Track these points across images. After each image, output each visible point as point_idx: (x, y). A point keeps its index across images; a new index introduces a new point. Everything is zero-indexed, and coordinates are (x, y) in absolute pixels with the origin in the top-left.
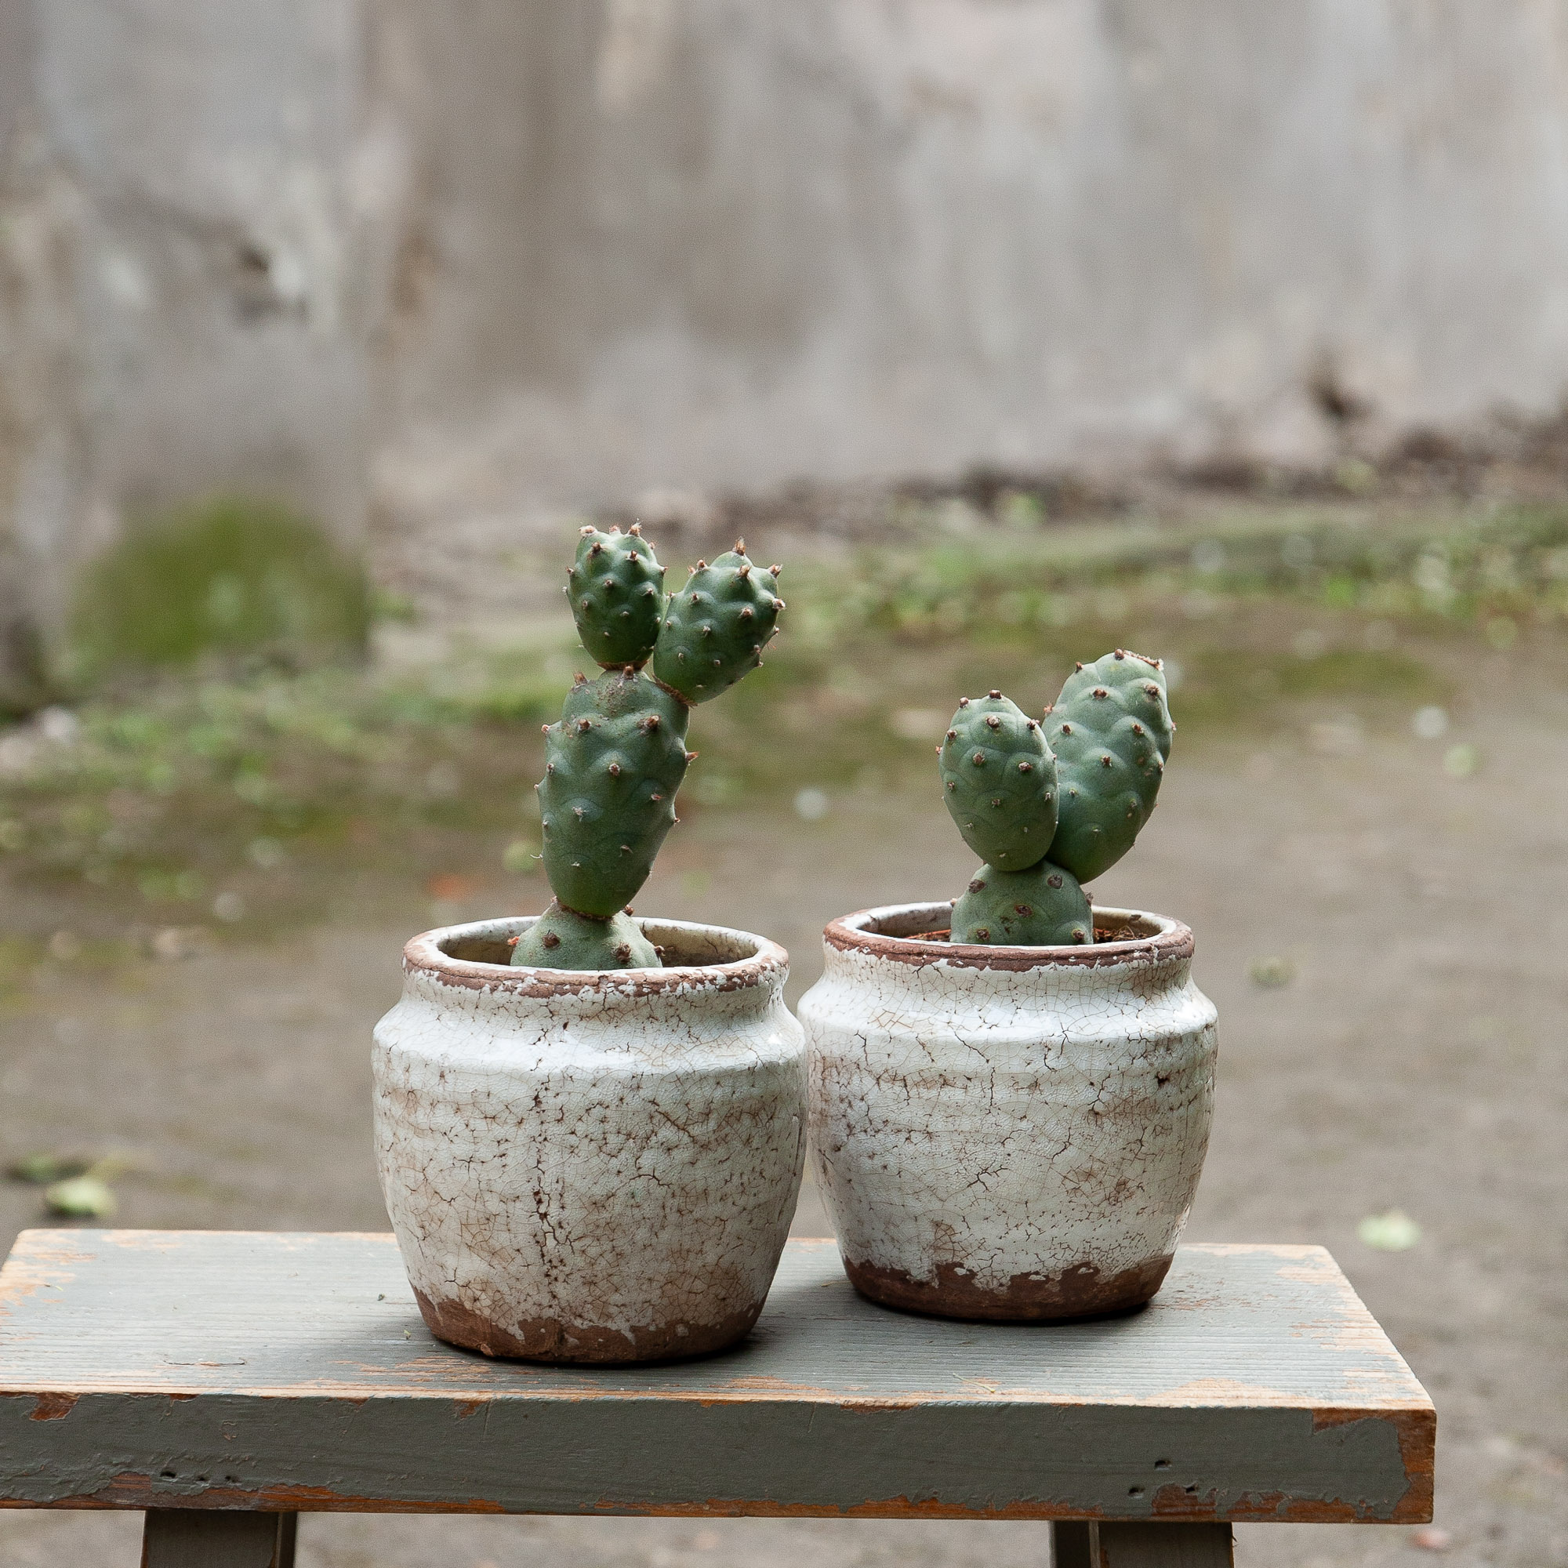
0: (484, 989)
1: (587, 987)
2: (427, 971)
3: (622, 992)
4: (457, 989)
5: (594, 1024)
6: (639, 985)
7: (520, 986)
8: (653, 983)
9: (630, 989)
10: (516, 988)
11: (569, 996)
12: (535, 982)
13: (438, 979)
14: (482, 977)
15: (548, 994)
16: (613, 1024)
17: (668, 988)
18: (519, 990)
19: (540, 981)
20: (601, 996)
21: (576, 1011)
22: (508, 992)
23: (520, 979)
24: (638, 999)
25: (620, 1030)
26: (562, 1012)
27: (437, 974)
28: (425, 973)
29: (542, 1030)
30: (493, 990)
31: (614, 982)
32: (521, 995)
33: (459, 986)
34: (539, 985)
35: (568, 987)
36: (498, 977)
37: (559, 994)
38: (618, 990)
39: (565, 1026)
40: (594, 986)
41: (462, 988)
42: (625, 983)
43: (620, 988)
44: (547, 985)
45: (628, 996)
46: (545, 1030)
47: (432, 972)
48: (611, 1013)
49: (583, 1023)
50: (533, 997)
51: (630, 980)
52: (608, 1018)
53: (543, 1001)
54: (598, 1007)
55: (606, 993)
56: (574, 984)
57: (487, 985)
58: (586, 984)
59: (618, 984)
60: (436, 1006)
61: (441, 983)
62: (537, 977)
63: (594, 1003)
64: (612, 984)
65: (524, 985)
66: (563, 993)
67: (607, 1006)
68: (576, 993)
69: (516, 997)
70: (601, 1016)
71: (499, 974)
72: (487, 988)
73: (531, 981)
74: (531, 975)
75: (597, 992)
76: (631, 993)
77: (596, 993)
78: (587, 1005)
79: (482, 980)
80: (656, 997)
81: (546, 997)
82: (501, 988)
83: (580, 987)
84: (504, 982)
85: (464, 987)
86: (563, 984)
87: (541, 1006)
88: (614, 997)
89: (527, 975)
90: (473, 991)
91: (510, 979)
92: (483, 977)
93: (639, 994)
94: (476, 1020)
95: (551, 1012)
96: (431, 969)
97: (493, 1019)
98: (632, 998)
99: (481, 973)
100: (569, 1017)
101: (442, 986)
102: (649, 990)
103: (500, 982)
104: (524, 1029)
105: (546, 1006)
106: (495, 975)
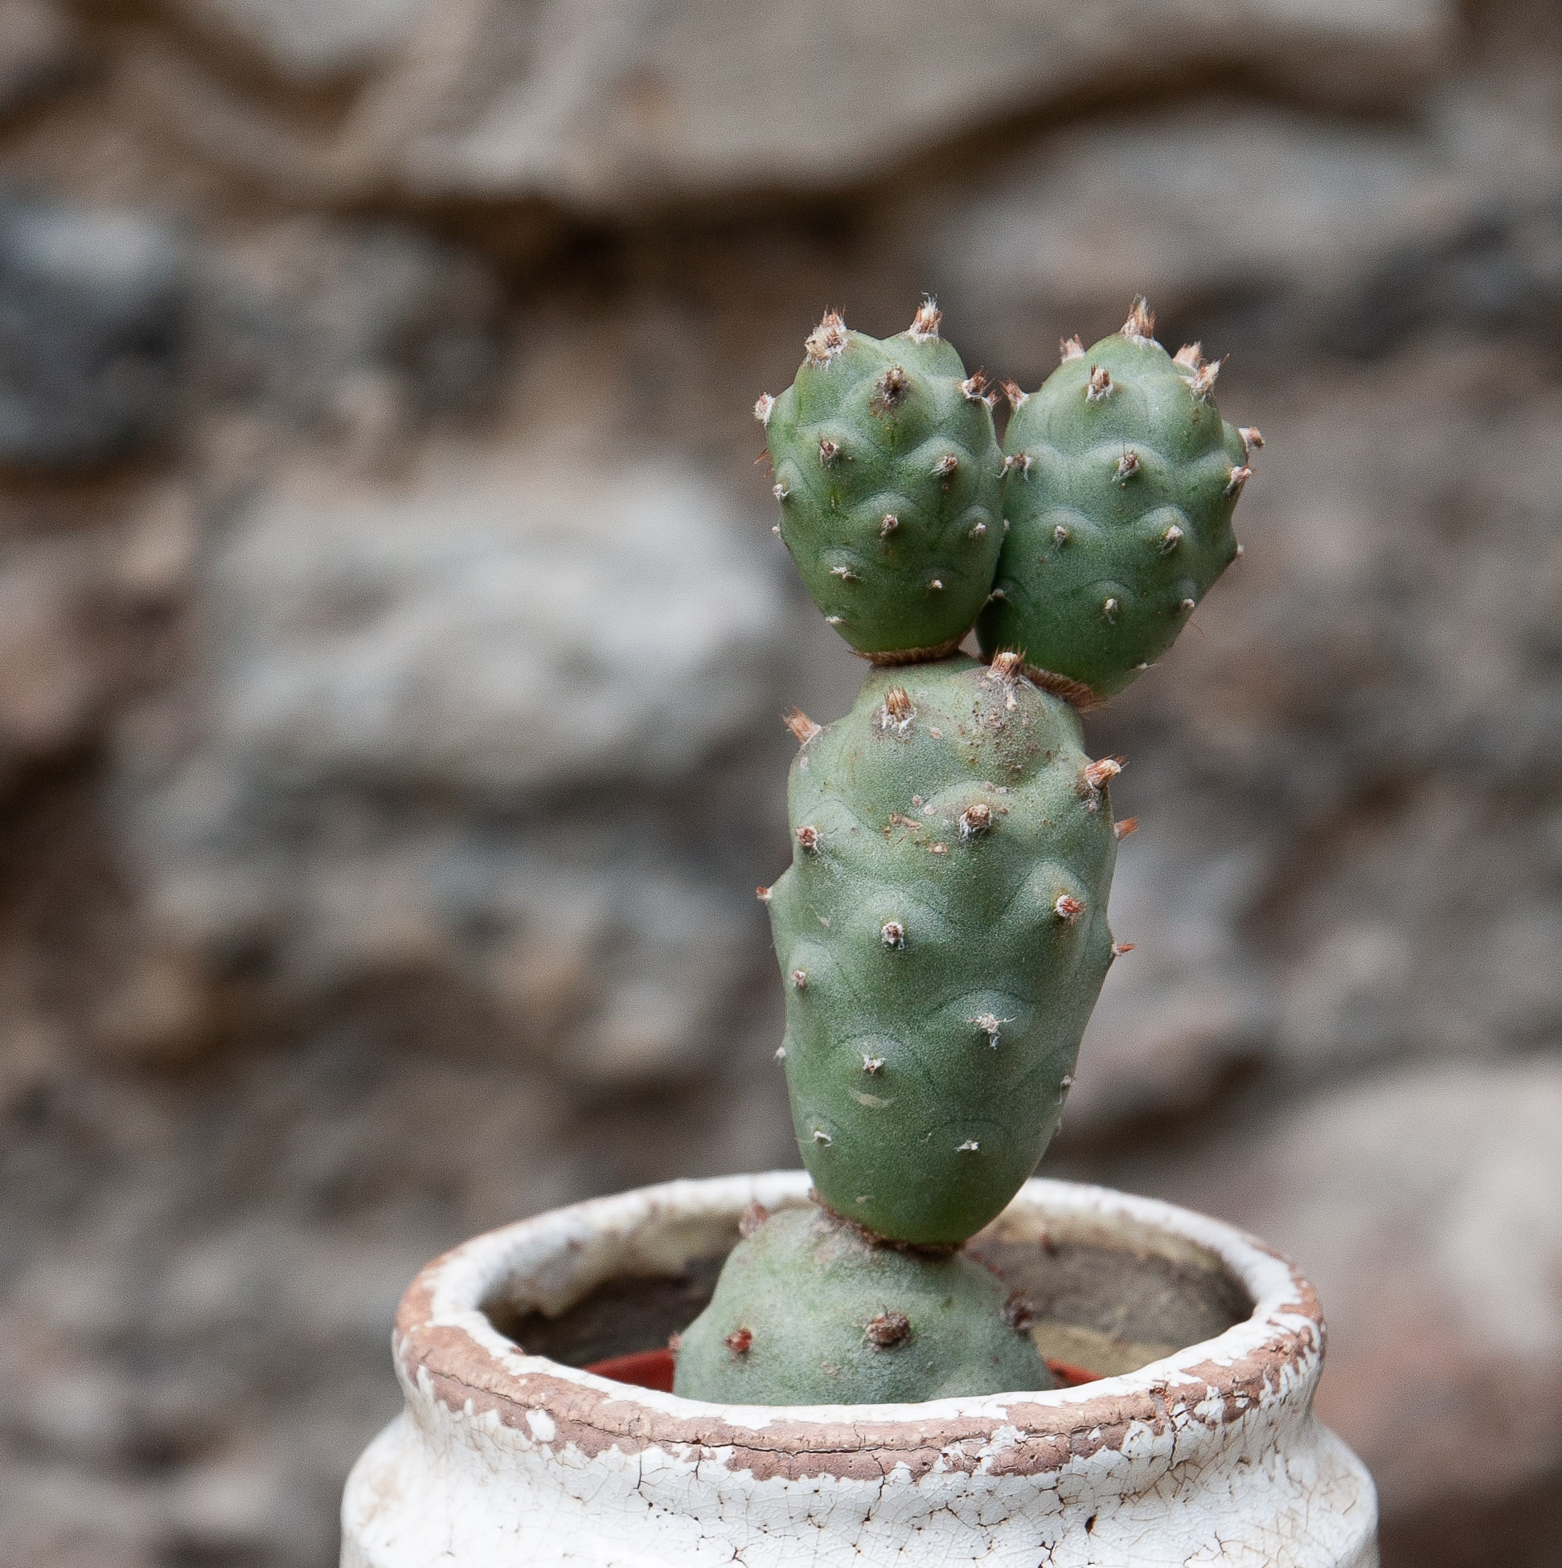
0: (891, 1477)
1: (1136, 1426)
2: (685, 1450)
3: (1202, 1420)
4: (805, 1483)
5: (1149, 1506)
6: (1227, 1396)
7: (989, 1454)
8: (1248, 1383)
9: (1213, 1408)
10: (979, 1460)
11: (1104, 1456)
12: (1021, 1436)
13: (734, 1465)
14: (879, 1447)
15: (1057, 1462)
16: (1180, 1499)
17: (1268, 1387)
18: (987, 1463)
19: (1032, 1432)
20: (1167, 1438)
21: (1115, 1486)
22: (961, 1474)
23: (980, 1435)
24: (1229, 1427)
25: (1194, 1507)
26: (1086, 1495)
27: (726, 1453)
28: (677, 1455)
29: (1043, 1544)
30: (917, 1474)
31: (1183, 1399)
32: (996, 1474)
33: (813, 1474)
34: (1032, 1442)
35: (1096, 1434)
36: (924, 1441)
37: (1081, 1454)
38: (1194, 1417)
39: (1089, 1524)
40: (1149, 1418)
41: (826, 1481)
42: (1202, 1398)
43: (1200, 1409)
44: (1051, 1438)
45: (1214, 1423)
46: (1049, 1545)
47: (706, 1451)
48: (1179, 1474)
49: (1126, 1510)
50: (1020, 1473)
51: (1209, 1388)
52: (1174, 1484)
53: (1046, 1478)
54: (1161, 1466)
55: (1174, 1429)
56: (1109, 1424)
57: (900, 1464)
58: (1133, 1418)
59: (1193, 1399)
60: (721, 1528)
61: (745, 1475)
62: (1023, 1423)
63: (1153, 1459)
64: (1181, 1407)
65: (995, 1448)
66: (1087, 1453)
67: (1176, 1462)
68: (1114, 1445)
69: (981, 1478)
70: (1161, 1484)
71: (924, 1431)
72: (901, 1471)
73: (1007, 1436)
74: (1004, 1422)
75: (1158, 1432)
76: (1219, 1417)
77: (1157, 1434)
78: (1140, 1467)
79: (882, 1454)
80: (1255, 1411)
81: (1054, 1468)
82: (940, 1465)
83: (1119, 1427)
84: (945, 1450)
85: (831, 1478)
86: (1082, 1429)
87: (1041, 1490)
88: (1192, 1433)
89: (995, 1424)
90: (861, 1483)
91: (957, 1440)
92: (884, 1446)
93: (1231, 1416)
94: (866, 1550)
95: (1061, 1500)
96: (697, 1442)
97: (916, 1542)
98: (1220, 1429)
99: (873, 1438)
100: (1099, 1502)
101: (754, 1482)
102: (1246, 1400)
103: (934, 1453)
104: (1000, 1551)
105: (1054, 1488)
106: (916, 1438)
